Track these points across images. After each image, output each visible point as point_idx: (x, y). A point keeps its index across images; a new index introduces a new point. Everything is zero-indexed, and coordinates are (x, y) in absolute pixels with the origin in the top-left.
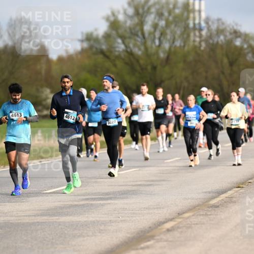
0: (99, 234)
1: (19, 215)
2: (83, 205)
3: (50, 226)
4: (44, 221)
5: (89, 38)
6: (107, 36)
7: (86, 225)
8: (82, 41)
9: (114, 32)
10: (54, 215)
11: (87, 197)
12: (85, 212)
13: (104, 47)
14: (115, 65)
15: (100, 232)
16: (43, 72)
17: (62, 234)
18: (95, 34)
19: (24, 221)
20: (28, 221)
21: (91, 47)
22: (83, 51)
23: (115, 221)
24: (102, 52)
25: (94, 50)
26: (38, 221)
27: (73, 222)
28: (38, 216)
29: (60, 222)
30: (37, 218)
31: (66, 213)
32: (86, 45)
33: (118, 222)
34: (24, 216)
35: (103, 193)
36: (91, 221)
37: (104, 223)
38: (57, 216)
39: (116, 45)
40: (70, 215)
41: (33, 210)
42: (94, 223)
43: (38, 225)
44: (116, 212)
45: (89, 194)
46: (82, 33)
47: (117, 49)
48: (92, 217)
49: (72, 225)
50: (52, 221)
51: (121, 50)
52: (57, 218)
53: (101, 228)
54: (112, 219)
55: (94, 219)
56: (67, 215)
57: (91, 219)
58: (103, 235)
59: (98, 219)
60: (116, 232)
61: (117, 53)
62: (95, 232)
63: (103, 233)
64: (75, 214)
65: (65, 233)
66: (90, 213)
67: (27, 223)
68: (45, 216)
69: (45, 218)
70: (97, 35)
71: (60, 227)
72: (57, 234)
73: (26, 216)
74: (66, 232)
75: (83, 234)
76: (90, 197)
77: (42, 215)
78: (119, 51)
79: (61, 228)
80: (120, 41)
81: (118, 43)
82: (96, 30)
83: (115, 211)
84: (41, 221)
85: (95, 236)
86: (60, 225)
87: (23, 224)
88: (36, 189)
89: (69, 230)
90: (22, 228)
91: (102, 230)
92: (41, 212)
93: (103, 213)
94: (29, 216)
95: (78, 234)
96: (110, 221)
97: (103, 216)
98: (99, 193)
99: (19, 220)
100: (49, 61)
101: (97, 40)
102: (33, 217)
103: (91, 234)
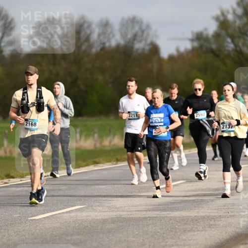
0: (209, 229)
1: (131, 210)
2: (193, 200)
3: (161, 220)
4: (155, 216)
5: (199, 37)
6: (217, 35)
7: (196, 220)
8: (192, 40)
9: (224, 32)
10: (165, 210)
11: (198, 193)
12: (195, 207)
13: (214, 46)
14: (225, 64)
15: (210, 227)
16: (155, 71)
17: (173, 228)
18: (205, 33)
19: (136, 216)
20: (140, 216)
21: (201, 47)
22: (194, 50)
23: (225, 217)
24: (212, 51)
25: (204, 49)
26: (149, 216)
27: (183, 217)
28: (150, 211)
29: (171, 217)
30: (148, 212)
31: (177, 208)
32: (196, 44)
33: (228, 217)
34: (136, 211)
35: (213, 189)
36: (201, 216)
37: (213, 218)
38: (168, 211)
39: (226, 44)
40: (181, 210)
41: (145, 205)
42: (204, 218)
43: (149, 220)
44: (226, 207)
45: (199, 190)
46: (192, 33)
47: (227, 48)
48: (202, 212)
49: (182, 220)
50: (163, 215)
51: (230, 49)
52: (168, 213)
53: (211, 223)
54: (222, 214)
55: (204, 214)
56: (178, 210)
57: (201, 214)
58: (213, 229)
59: (208, 214)
60: (226, 227)
61: (226, 53)
62: (205, 227)
63: (213, 228)
64: (185, 210)
65: (176, 228)
66: (200, 208)
67: (139, 217)
68: (156, 211)
69: (157, 213)
70: (207, 35)
71: (171, 221)
72: (168, 229)
73: (138, 211)
74: (177, 226)
75: (194, 229)
76: (201, 192)
77: (153, 210)
78: (228, 51)
79: (172, 223)
80: (229, 40)
81: (228, 42)
82: (206, 29)
83: (224, 206)
84: (152, 216)
85: (205, 230)
86: (171, 220)
87: (135, 219)
88: (147, 185)
89: (180, 224)
90: (134, 222)
91: (212, 225)
92: (152, 207)
93: (213, 208)
94: (141, 211)
95: (189, 229)
96: (220, 216)
97: (212, 211)
98: (209, 188)
99: (131, 215)
100: (160, 60)
101: (207, 39)
102: (145, 213)
103: (201, 228)
